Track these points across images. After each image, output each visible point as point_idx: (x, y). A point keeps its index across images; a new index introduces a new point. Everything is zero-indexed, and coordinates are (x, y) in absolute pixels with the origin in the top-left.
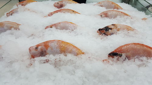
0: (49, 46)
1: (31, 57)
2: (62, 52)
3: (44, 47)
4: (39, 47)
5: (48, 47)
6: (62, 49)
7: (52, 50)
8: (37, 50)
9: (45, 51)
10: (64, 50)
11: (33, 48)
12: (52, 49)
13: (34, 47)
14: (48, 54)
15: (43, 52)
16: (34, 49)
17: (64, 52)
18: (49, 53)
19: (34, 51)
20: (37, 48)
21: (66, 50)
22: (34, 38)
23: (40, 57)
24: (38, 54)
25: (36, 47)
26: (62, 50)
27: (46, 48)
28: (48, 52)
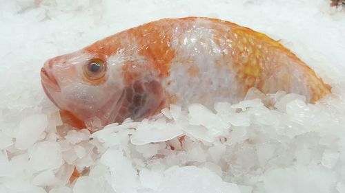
0: (173, 54)
1: (61, 123)
2: (249, 87)
3: (141, 60)
4: (114, 62)
5: (166, 61)
6: (248, 71)
7: (196, 79)
8: (102, 80)
9: (155, 87)
10: (256, 73)
11: (73, 68)
12: (193, 71)
13: (81, 61)
14: (173, 100)
15: (138, 88)
16: (80, 71)
17: (259, 87)
18: (178, 94)
19: (76, 86)
20: (95, 68)
21: (264, 74)
22: (48, 18)
23: (128, 122)
24: (111, 101)
25: (88, 57)
26: (246, 76)
27: (158, 66)
28: (170, 89)
